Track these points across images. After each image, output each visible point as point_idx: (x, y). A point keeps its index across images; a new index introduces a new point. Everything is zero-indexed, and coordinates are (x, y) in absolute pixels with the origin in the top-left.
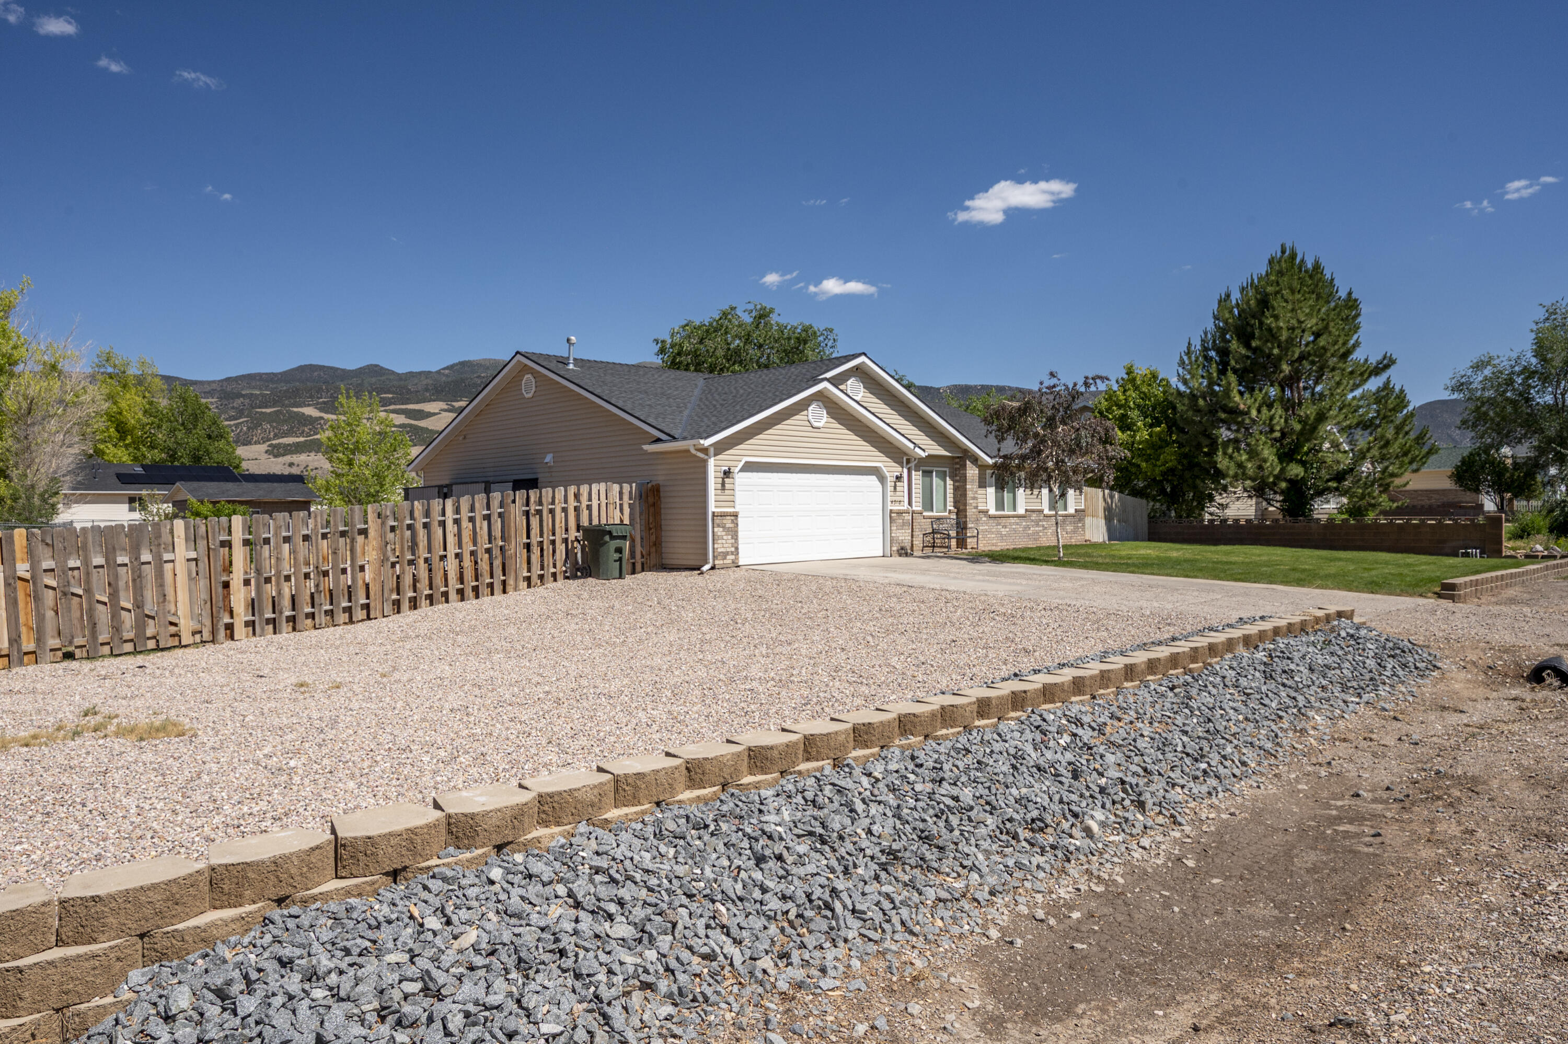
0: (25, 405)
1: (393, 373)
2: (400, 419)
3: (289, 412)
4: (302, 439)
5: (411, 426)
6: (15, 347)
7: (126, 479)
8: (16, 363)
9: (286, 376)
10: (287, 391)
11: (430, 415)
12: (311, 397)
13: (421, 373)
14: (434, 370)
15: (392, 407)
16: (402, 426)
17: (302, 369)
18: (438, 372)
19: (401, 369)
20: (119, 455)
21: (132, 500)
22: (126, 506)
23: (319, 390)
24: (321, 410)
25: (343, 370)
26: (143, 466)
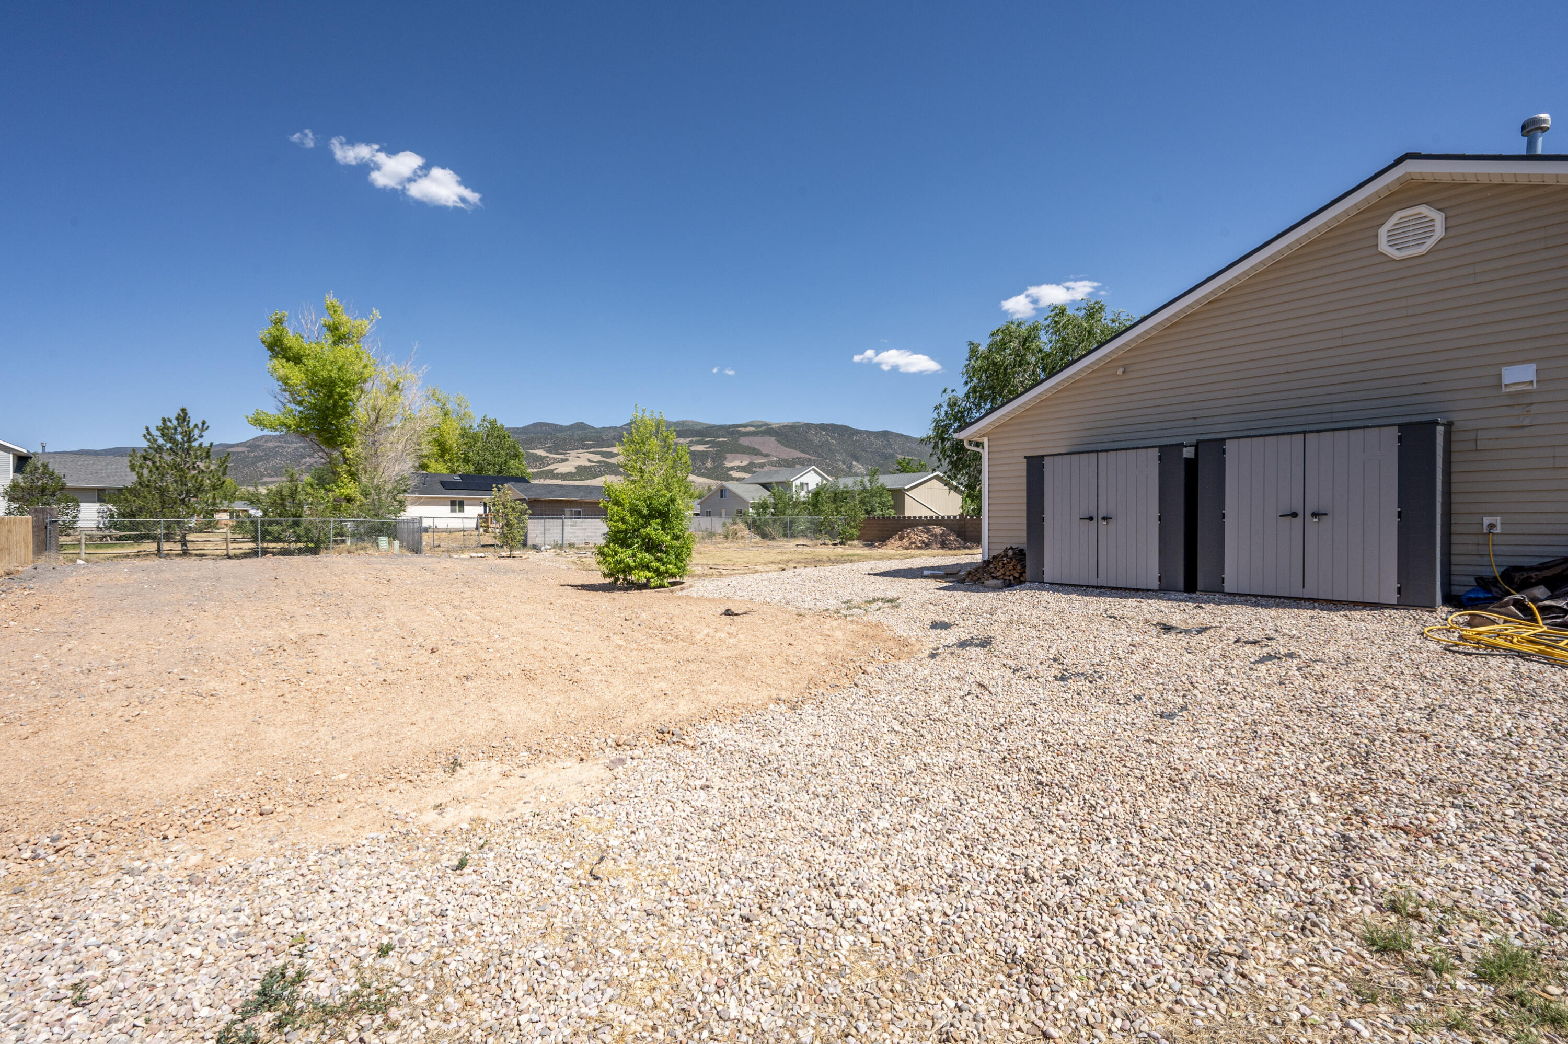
0: (373, 418)
1: (593, 428)
2: (598, 458)
3: (527, 453)
4: (535, 470)
5: (604, 462)
6: (366, 366)
7: (448, 486)
8: (365, 381)
9: (525, 430)
10: (526, 439)
11: (617, 455)
12: (541, 443)
13: (610, 428)
14: (618, 426)
15: (592, 450)
16: (599, 462)
17: (535, 425)
18: (621, 427)
19: (597, 425)
20: (439, 468)
21: (453, 503)
22: (449, 508)
23: (546, 439)
24: (547, 451)
25: (561, 426)
26: (460, 476)
